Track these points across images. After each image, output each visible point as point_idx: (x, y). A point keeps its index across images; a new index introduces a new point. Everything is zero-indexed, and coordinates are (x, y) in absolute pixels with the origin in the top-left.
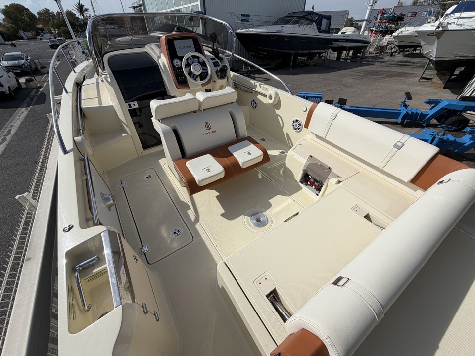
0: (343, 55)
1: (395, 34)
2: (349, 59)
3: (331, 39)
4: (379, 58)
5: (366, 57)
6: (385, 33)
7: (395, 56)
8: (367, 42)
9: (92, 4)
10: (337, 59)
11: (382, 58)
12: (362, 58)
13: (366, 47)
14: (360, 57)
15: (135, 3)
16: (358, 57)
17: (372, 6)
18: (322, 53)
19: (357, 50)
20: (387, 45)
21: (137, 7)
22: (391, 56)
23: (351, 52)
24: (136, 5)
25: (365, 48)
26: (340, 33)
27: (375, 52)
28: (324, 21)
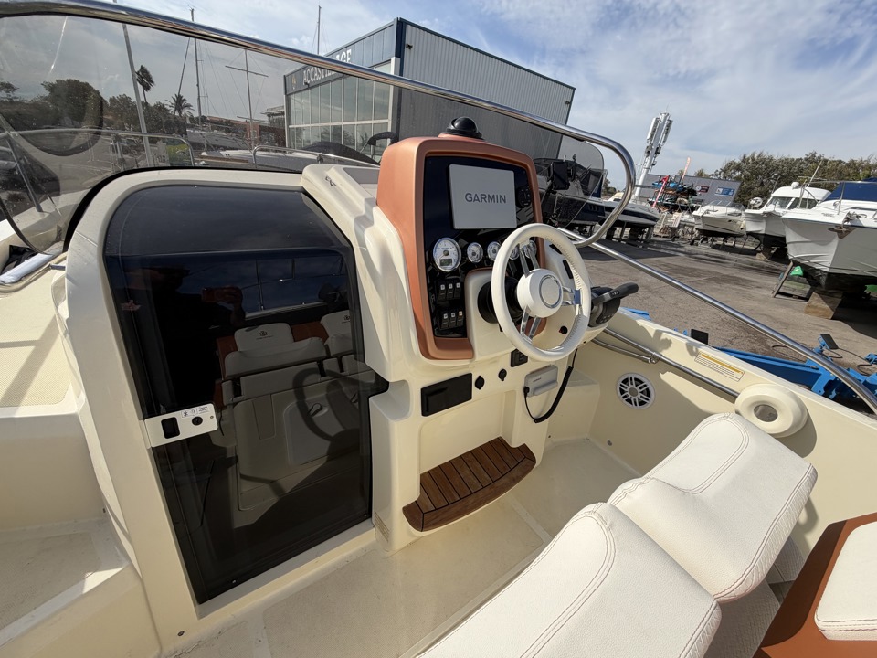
0: (616, 233)
1: (695, 213)
2: (624, 240)
3: (602, 207)
4: (672, 245)
5: (653, 241)
6: (673, 208)
7: (697, 245)
8: (655, 219)
9: (199, 99)
10: (607, 237)
11: (679, 246)
12: (647, 242)
13: (653, 226)
14: (642, 240)
15: (272, 109)
16: (639, 239)
17: (648, 169)
18: (585, 225)
19: (637, 229)
20: (679, 227)
21: (273, 115)
22: (692, 244)
23: (627, 231)
24: (273, 112)
25: (651, 227)
26: (611, 200)
27: (663, 235)
28: (592, 179)
